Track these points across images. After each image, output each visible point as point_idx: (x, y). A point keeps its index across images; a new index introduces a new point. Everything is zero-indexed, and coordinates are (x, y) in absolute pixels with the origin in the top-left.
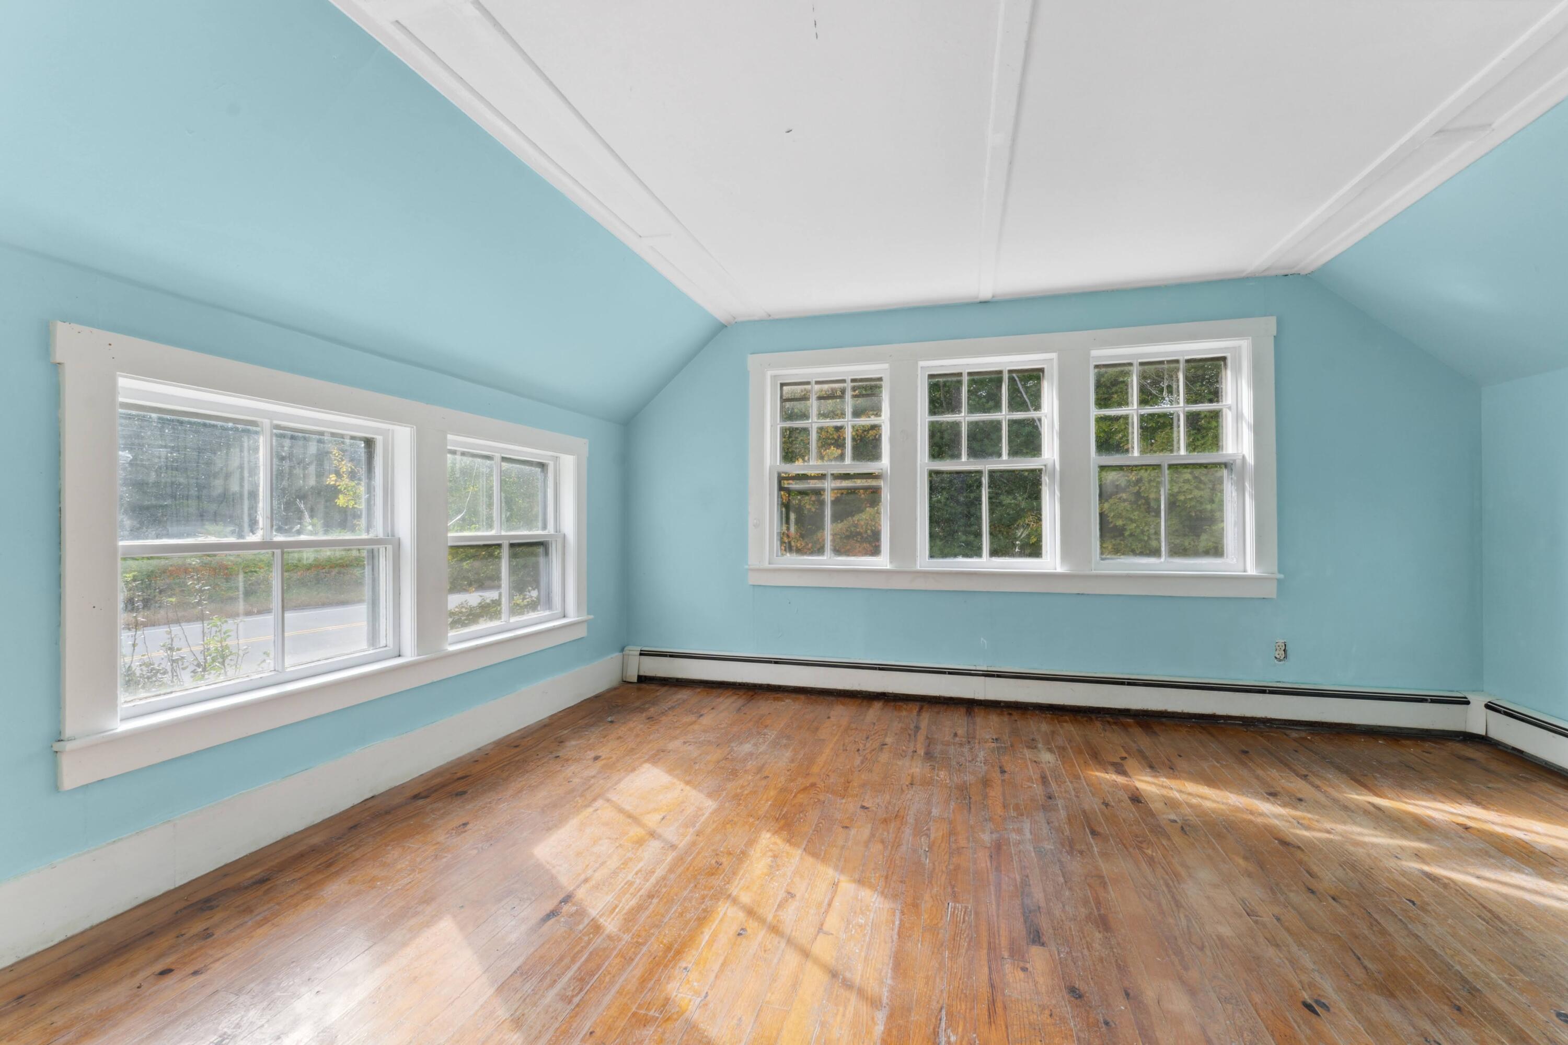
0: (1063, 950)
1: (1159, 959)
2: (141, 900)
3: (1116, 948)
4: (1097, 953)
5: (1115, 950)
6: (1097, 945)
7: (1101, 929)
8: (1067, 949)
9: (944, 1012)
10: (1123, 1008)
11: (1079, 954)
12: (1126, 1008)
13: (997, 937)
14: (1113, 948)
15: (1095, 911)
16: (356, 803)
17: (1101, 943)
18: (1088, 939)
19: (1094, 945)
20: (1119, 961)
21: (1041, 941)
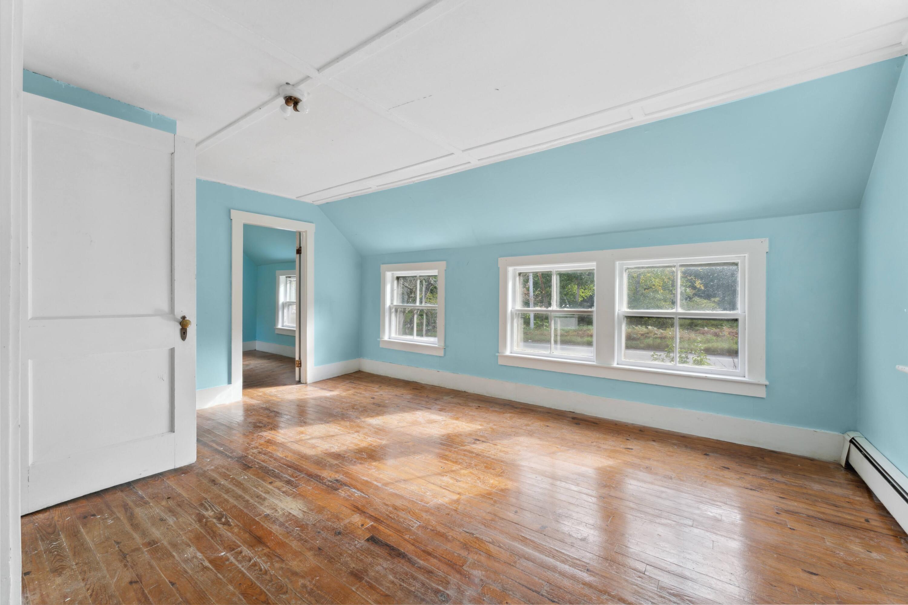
0: (359, 544)
1: (318, 578)
2: (510, 399)
3: (340, 566)
4: (345, 555)
5: (339, 564)
6: (348, 560)
7: (354, 570)
8: (357, 546)
9: (367, 497)
10: (318, 542)
11: (351, 548)
12: (316, 543)
13: (386, 527)
14: (341, 564)
15: (368, 580)
16: (567, 410)
17: (348, 562)
18: (355, 559)
19: (350, 558)
20: (334, 561)
21: (370, 541)
